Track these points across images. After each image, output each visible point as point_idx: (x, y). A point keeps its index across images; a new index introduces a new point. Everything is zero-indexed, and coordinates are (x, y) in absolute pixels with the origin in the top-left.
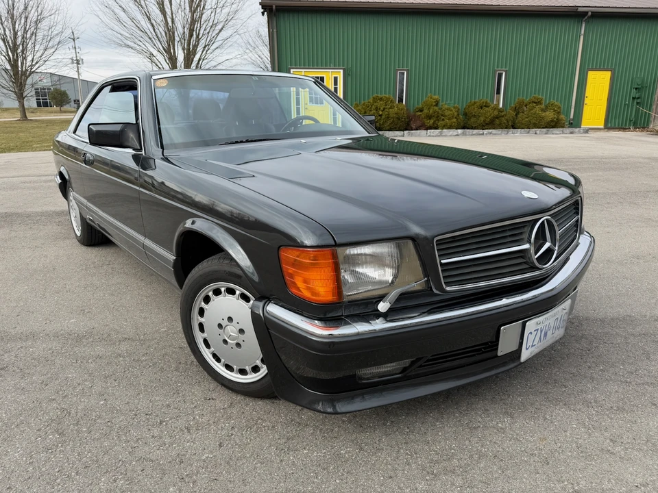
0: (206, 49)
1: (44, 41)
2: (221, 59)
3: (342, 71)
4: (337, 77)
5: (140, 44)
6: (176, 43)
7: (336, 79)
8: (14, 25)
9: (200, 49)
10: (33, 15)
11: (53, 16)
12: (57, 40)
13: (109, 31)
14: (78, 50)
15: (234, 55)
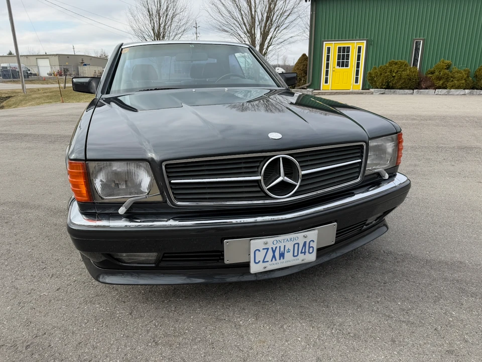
0: (277, 30)
1: (176, 30)
2: (286, 37)
3: (365, 42)
4: (361, 47)
5: (232, 28)
6: (256, 27)
7: (360, 48)
8: (160, 19)
9: (272, 30)
10: (170, 13)
11: (181, 13)
12: (183, 28)
13: (214, 21)
14: (198, 35)
15: (296, 34)
